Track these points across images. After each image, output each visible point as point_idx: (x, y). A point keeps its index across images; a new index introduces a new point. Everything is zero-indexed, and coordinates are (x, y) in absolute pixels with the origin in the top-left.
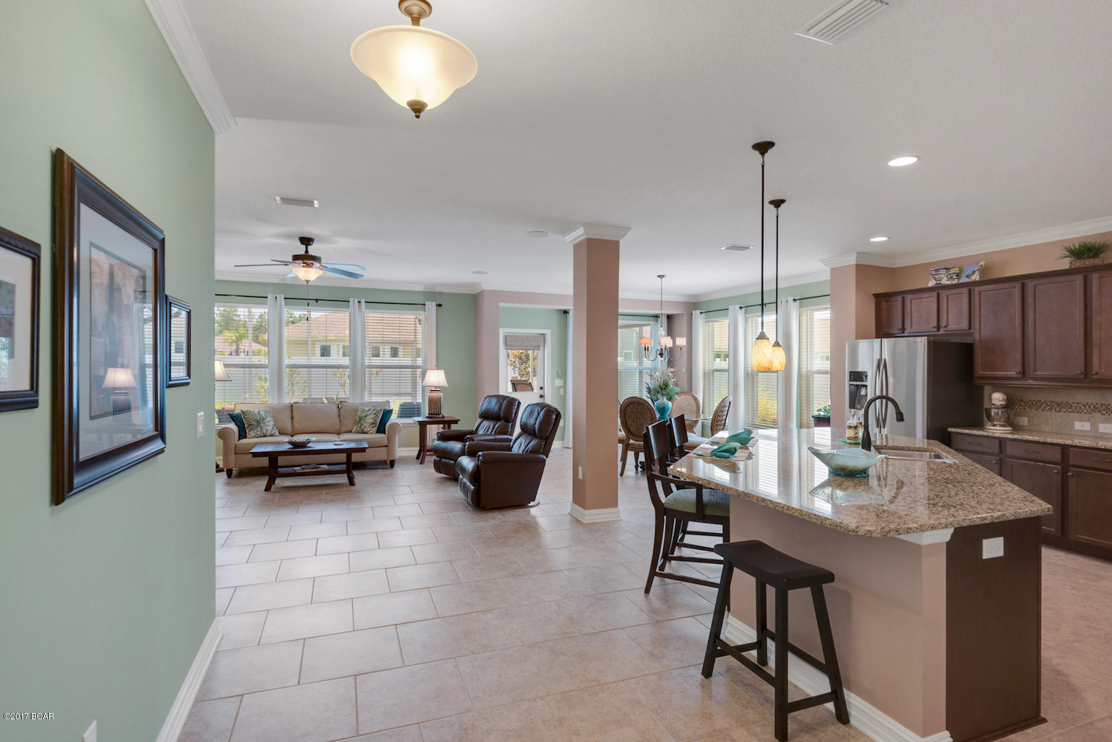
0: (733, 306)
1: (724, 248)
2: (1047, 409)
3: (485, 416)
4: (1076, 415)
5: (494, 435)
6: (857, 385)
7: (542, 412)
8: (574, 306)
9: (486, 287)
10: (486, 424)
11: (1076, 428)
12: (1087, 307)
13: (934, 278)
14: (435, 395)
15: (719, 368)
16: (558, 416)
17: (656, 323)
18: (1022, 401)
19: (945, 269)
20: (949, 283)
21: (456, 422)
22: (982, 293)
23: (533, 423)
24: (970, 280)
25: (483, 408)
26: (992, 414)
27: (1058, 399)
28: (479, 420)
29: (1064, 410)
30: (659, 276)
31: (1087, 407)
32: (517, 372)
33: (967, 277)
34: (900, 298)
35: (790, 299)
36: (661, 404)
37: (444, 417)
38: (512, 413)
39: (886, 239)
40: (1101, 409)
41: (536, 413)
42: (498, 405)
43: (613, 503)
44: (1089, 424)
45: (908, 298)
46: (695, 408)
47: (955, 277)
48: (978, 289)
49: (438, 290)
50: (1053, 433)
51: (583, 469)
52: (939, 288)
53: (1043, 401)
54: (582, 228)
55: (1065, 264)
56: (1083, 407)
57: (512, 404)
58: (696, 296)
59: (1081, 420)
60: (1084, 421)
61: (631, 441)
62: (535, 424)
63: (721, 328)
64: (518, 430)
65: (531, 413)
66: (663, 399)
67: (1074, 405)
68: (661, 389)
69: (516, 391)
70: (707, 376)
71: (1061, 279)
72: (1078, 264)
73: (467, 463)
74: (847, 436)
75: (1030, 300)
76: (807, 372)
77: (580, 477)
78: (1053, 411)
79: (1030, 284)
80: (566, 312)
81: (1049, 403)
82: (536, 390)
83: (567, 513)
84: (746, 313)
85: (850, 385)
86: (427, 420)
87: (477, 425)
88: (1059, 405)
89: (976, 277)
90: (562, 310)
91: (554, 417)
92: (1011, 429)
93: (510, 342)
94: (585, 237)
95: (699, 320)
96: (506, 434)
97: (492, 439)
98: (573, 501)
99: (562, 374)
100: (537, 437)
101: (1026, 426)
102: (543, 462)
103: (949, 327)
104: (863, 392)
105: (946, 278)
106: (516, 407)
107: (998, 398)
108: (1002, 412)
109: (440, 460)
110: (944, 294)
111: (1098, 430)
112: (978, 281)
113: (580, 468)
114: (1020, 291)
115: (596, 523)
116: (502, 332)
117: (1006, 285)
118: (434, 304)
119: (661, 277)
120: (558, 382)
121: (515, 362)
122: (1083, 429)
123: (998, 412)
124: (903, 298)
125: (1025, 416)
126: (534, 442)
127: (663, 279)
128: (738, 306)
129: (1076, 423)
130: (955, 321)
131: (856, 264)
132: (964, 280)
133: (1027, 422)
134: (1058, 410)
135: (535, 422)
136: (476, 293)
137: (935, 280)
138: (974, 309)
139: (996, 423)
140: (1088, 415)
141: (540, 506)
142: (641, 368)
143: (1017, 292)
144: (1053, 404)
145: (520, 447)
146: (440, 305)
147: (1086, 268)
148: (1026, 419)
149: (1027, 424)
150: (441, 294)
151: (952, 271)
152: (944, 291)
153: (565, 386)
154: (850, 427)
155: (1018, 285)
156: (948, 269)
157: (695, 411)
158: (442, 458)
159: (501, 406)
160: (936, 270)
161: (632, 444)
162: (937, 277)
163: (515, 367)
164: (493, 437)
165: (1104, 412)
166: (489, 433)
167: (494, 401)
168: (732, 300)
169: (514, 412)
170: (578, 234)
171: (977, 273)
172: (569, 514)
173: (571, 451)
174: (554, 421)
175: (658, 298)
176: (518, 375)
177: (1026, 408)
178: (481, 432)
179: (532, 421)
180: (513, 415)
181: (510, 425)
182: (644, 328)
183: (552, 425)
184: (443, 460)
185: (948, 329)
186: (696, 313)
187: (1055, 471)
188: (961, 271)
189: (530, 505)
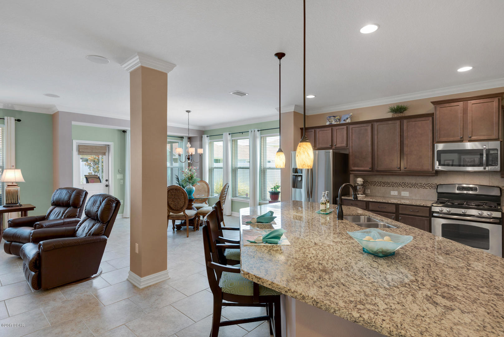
0: (225, 133)
1: (231, 93)
2: (378, 185)
3: (57, 204)
4: (391, 188)
5: (63, 219)
6: (296, 175)
7: (104, 202)
8: (131, 127)
9: (60, 109)
10: (57, 210)
11: (391, 194)
12: (401, 136)
13: (329, 121)
14: (12, 189)
15: (216, 167)
16: (118, 203)
17: (181, 141)
18: (367, 181)
19: (333, 116)
20: (336, 123)
21: (32, 209)
22: (353, 129)
23: (96, 210)
24: (346, 122)
25: (55, 198)
26: (358, 189)
27: (383, 181)
28: (51, 207)
29: (386, 186)
30: (187, 111)
31: (396, 184)
32: (92, 170)
33: (344, 120)
34: (313, 130)
35: (256, 130)
36: (189, 188)
37: (21, 205)
38: (80, 201)
39: (314, 97)
40: (402, 185)
41: (98, 203)
42: (68, 195)
43: (163, 267)
44: (397, 192)
45: (318, 130)
46: (207, 190)
47: (338, 121)
48: (351, 126)
49: (17, 109)
50: (381, 197)
51: (139, 246)
52: (331, 126)
53: (377, 182)
54: (138, 57)
55: (390, 115)
56: (394, 184)
57: (80, 194)
58: (204, 127)
59: (394, 190)
60: (395, 191)
61: (171, 213)
62: (97, 211)
63: (219, 145)
64: (83, 216)
65: (94, 203)
66: (190, 186)
67: (390, 183)
68: (189, 180)
69: (88, 183)
70: (210, 171)
71: (390, 122)
72: (396, 115)
73: (30, 250)
74: (321, 209)
75: (376, 132)
76: (264, 168)
77: (137, 251)
78: (381, 186)
79: (376, 124)
80: (124, 132)
81: (379, 183)
82: (104, 181)
83: (125, 279)
84: (232, 137)
85: (293, 175)
86: (4, 209)
87: (49, 211)
88: (384, 183)
89: (349, 121)
90: (121, 130)
91: (114, 205)
92: (365, 196)
93: (82, 150)
94: (140, 65)
95: (206, 140)
96: (74, 217)
97: (61, 223)
98: (130, 270)
99: (122, 171)
100: (100, 222)
101: (369, 194)
102: (105, 241)
103: (337, 145)
104: (299, 179)
105: (334, 121)
106: (83, 196)
107: (360, 180)
108: (362, 188)
109: (11, 244)
110: (335, 128)
111: (401, 195)
112: (350, 123)
113: (137, 245)
114: (371, 127)
115: (150, 286)
116: (75, 143)
117: (365, 125)
118: (13, 119)
119: (188, 112)
120: (119, 176)
121: (90, 163)
122: (394, 194)
123: (360, 188)
124: (315, 130)
125: (369, 189)
126: (97, 226)
127: (189, 113)
128: (228, 133)
129: (391, 192)
130: (340, 142)
131: (294, 112)
132: (342, 122)
133: (370, 192)
134: (383, 185)
135: (97, 209)
136: (52, 113)
137: (329, 122)
138: (349, 137)
139: (359, 193)
140: (396, 188)
141: (102, 275)
142: (172, 167)
143: (369, 128)
144: (381, 183)
145: (83, 231)
146: (19, 120)
147: (399, 117)
148: (369, 190)
149: (369, 193)
150: (20, 112)
151: (337, 118)
152: (335, 127)
153: (124, 179)
154: (323, 203)
155: (370, 125)
156: (335, 117)
157: (207, 191)
158: (12, 242)
159: (70, 196)
160: (330, 117)
161: (172, 215)
162: (330, 120)
163: (90, 166)
164: (62, 221)
165: (404, 186)
166: (59, 218)
167: (64, 192)
168: (225, 130)
169: (82, 200)
170: (134, 62)
171: (349, 119)
172: (127, 280)
173: (129, 220)
174: (114, 208)
175: (186, 127)
176: (92, 172)
177: (369, 185)
178: (52, 217)
179: (95, 209)
180: (81, 203)
181: (79, 209)
182: (174, 144)
183: (113, 212)
184: (13, 243)
185: (337, 146)
186: (205, 136)
187: (393, 217)
188: (341, 118)
189: (92, 276)
